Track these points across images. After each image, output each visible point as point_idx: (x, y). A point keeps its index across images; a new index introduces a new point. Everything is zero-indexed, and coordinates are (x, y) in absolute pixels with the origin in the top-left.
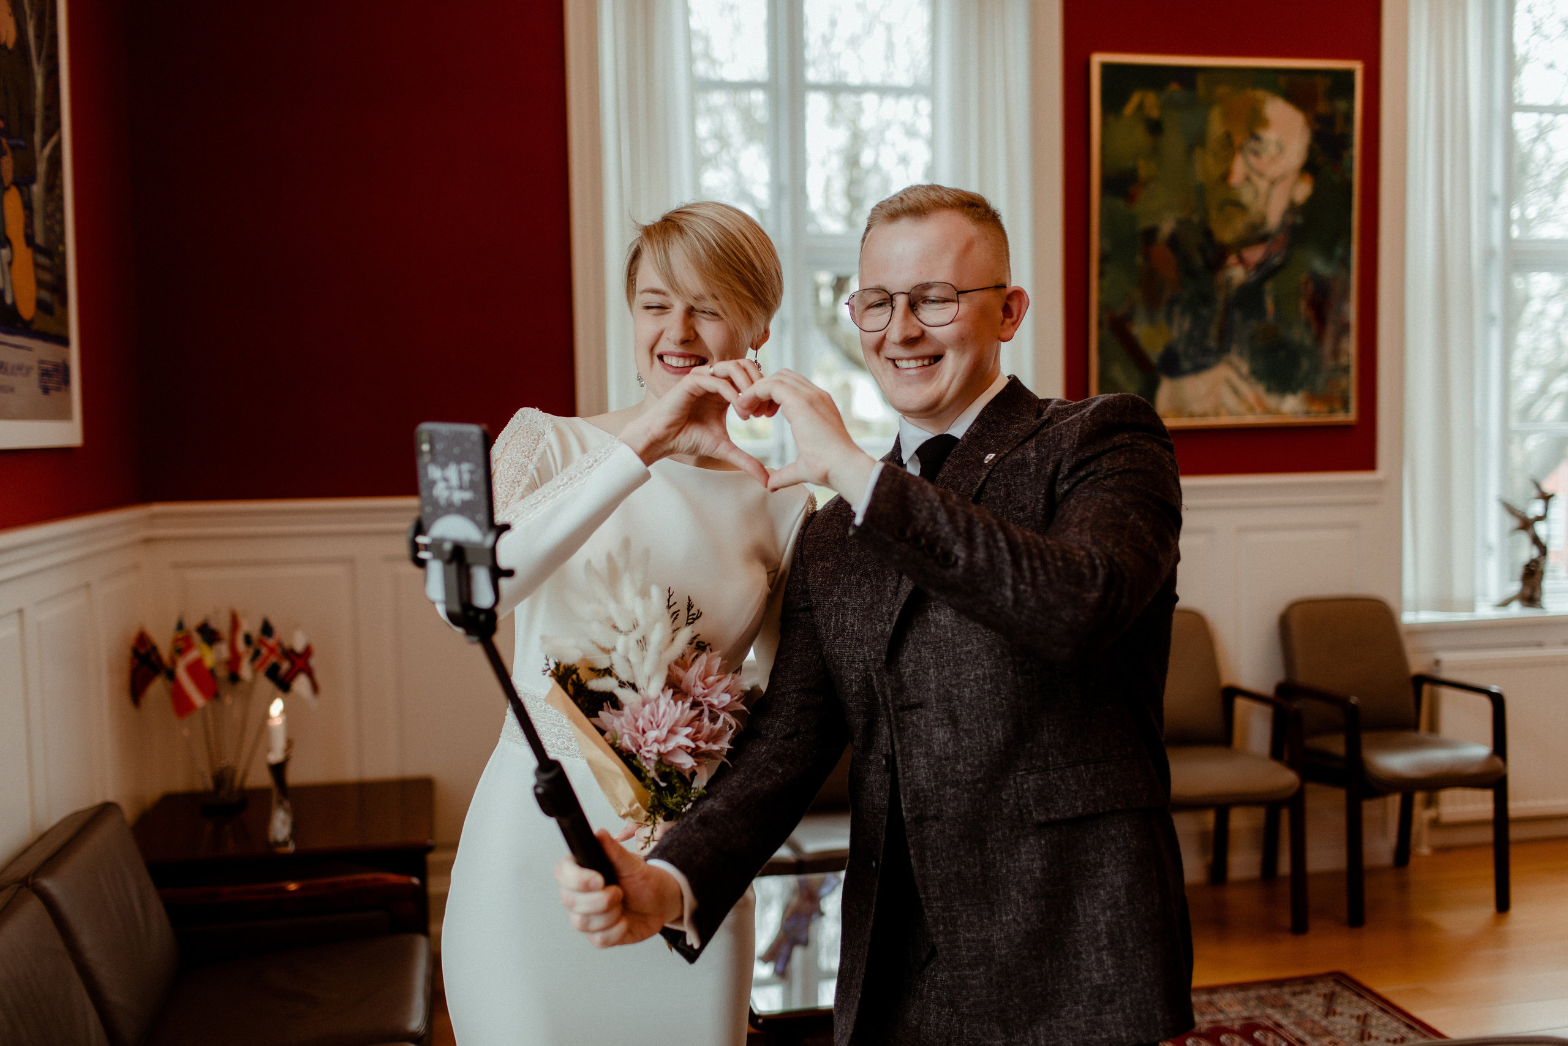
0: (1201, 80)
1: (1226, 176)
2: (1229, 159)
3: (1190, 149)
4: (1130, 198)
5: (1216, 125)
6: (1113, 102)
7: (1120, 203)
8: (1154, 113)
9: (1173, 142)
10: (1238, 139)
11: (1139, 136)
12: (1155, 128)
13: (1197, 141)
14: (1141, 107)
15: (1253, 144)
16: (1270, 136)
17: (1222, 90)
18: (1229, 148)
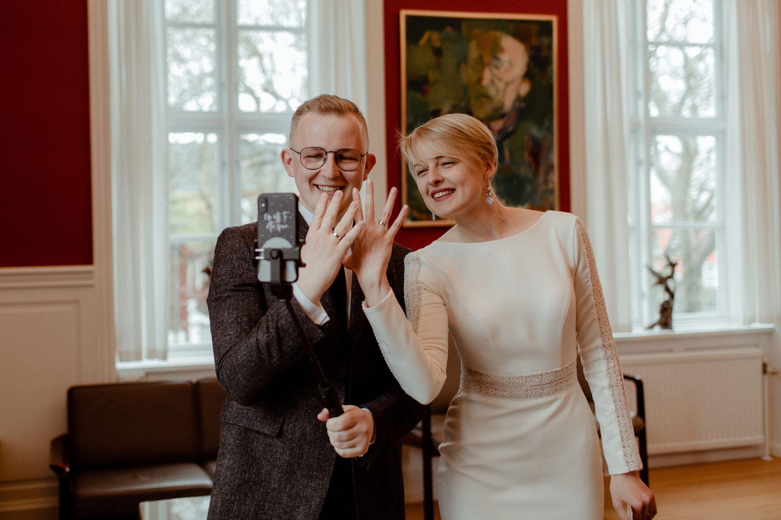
0: (464, 25)
1: (480, 80)
2: (481, 70)
3: (459, 65)
4: (424, 92)
5: (473, 51)
6: (413, 38)
7: (418, 95)
8: (437, 44)
9: (449, 61)
10: (486, 59)
11: (428, 58)
12: (438, 52)
13: (463, 60)
14: (429, 40)
15: (495, 62)
16: (505, 57)
17: (477, 31)
18: (481, 64)
